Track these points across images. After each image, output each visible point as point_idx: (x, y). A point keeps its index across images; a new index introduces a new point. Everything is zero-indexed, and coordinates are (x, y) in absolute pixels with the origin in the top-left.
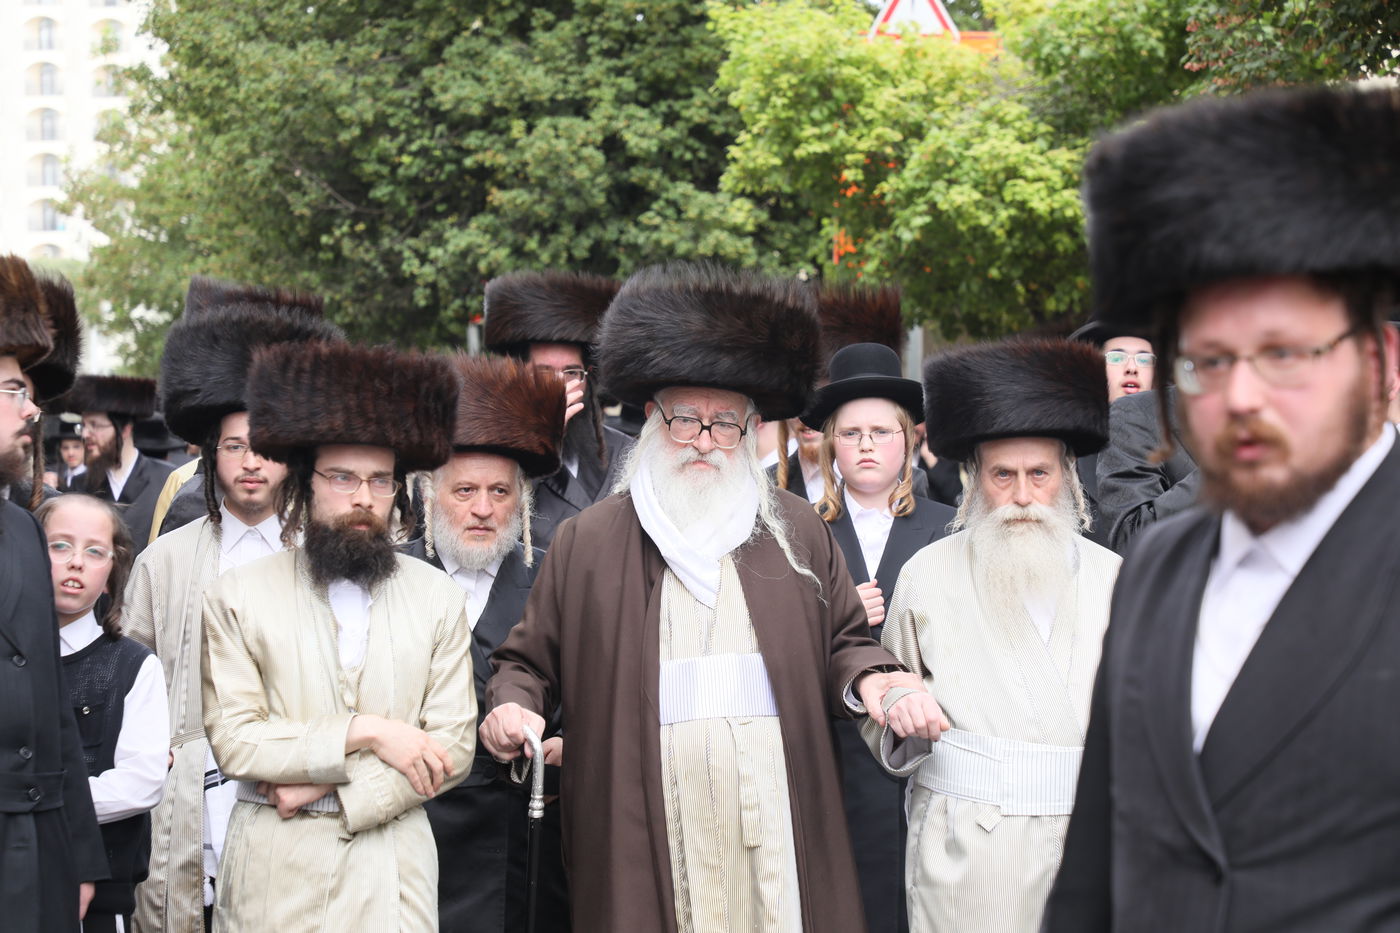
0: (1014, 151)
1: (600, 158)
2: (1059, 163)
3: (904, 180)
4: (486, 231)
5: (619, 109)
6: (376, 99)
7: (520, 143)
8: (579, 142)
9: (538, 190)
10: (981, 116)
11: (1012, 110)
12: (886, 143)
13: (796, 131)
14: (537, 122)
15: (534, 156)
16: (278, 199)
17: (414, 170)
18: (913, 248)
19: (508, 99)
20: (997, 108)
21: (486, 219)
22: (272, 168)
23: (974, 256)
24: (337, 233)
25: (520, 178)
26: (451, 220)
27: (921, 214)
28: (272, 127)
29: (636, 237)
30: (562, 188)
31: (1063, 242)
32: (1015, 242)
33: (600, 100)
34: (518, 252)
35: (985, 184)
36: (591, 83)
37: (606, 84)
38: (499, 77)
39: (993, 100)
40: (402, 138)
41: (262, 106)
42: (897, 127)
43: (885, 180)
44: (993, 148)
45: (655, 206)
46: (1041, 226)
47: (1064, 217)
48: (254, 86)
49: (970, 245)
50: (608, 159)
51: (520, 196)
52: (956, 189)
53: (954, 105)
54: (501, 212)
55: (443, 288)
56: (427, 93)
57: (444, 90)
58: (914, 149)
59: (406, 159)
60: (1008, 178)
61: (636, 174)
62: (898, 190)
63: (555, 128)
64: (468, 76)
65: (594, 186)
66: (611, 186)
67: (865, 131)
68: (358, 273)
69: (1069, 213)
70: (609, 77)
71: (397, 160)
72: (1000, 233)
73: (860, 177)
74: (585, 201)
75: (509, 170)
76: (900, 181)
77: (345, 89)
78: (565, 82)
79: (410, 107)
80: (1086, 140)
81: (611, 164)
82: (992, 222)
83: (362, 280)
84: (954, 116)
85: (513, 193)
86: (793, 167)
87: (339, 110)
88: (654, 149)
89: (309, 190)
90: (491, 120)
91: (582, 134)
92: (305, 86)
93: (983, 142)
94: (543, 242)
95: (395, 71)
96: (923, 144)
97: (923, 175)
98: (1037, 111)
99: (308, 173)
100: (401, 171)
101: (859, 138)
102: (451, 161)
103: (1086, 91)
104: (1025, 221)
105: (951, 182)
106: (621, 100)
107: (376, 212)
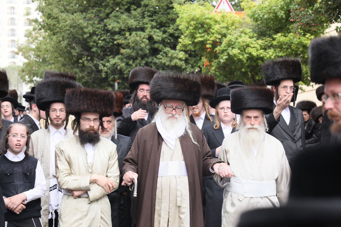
0: (248, 40)
1: (147, 41)
2: (259, 43)
3: (221, 47)
4: (119, 59)
5: (152, 30)
6: (93, 27)
7: (128, 38)
8: (142, 38)
9: (132, 49)
10: (240, 32)
11: (248, 31)
12: (217, 38)
13: (195, 35)
14: (132, 33)
15: (131, 41)
16: (69, 51)
17: (102, 44)
18: (223, 64)
19: (125, 27)
20: (244, 30)
21: (120, 56)
22: (68, 44)
23: (238, 66)
24: (83, 59)
25: (128, 46)
26: (111, 56)
27: (225, 56)
28: (68, 34)
29: (156, 61)
30: (138, 49)
31: (260, 62)
32: (248, 63)
33: (147, 27)
34: (127, 64)
35: (241, 48)
36: (145, 23)
37: (149, 24)
38: (123, 22)
39: (243, 28)
40: (99, 36)
41: (65, 28)
42: (220, 35)
43: (217, 47)
44: (243, 40)
45: (161, 53)
46: (255, 59)
47: (260, 57)
48: (63, 24)
49: (237, 63)
50: (149, 42)
51: (128, 51)
52: (234, 50)
53: (234, 29)
54: (123, 55)
55: (109, 73)
56: (105, 25)
57: (110, 25)
58: (224, 40)
59: (100, 42)
60: (247, 47)
61: (156, 46)
62: (220, 50)
63: (136, 34)
64: (115, 21)
65: (146, 48)
66: (150, 48)
67: (212, 35)
68: (88, 69)
69: (262, 56)
70: (150, 22)
71: (98, 42)
72: (245, 60)
73: (211, 47)
74: (144, 52)
75: (125, 44)
77: (85, 24)
78: (139, 23)
79: (101, 29)
80: (266, 38)
81: (150, 43)
82: (243, 58)
83: (89, 71)
84: (234, 32)
85: (126, 50)
86: (194, 44)
87: (84, 30)
88: (161, 39)
89: (76, 49)
90: (121, 32)
91: (143, 36)
92: (76, 24)
93: (241, 38)
94: (133, 62)
95: (98, 20)
96: (226, 39)
97: (226, 46)
98: (254, 31)
99: (76, 45)
100: (99, 45)
101: (211, 37)
102: (111, 42)
103: (266, 26)
104: (251, 57)
105: (233, 48)
106: (152, 27)
107: (93, 54)
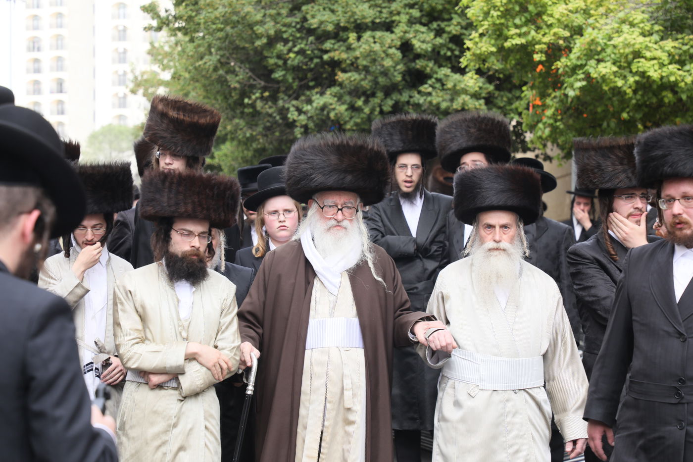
0: (639, 41)
1: (399, 54)
2: (667, 48)
3: (570, 60)
4: (335, 96)
5: (411, 27)
6: (277, 23)
7: (353, 46)
8: (387, 46)
9: (364, 73)
10: (619, 21)
11: (638, 17)
12: (560, 38)
13: (505, 32)
14: (363, 34)
15: (361, 53)
16: (223, 79)
17: (296, 62)
18: (575, 100)
19: (348, 22)
20: (629, 15)
21: (335, 89)
22: (219, 61)
23: (613, 105)
24: (253, 97)
25: (354, 66)
26: (316, 90)
27: (580, 80)
28: (219, 39)
29: (419, 100)
30: (378, 71)
31: (668, 97)
32: (638, 97)
33: (400, 22)
34: (352, 108)
35: (620, 62)
36: (395, 12)
37: (404, 13)
38: (344, 10)
39: (627, 11)
40: (290, 44)
41: (214, 27)
42: (567, 29)
43: (559, 60)
44: (626, 39)
45: (430, 82)
46: (655, 87)
47: (669, 81)
48: (208, 15)
49: (610, 99)
50: (404, 56)
51: (354, 76)
52: (602, 65)
53: (602, 15)
54: (344, 85)
55: (311, 128)
56: (305, 19)
57: (313, 17)
58: (577, 41)
59: (292, 55)
60: (634, 59)
61: (419, 64)
62: (567, 66)
63: (374, 37)
64: (327, 9)
65: (395, 71)
66: (405, 71)
67: (547, 31)
68: (266, 120)
69: (672, 79)
70: (405, 9)
71: (287, 57)
72: (629, 91)
73: (544, 59)
74: (390, 79)
75: (348, 62)
76: (568, 60)
77: (259, 17)
78: (381, 12)
79: (295, 27)
80: (684, 35)
81: (406, 59)
82: (624, 85)
83: (268, 124)
84: (602, 21)
85: (349, 74)
86: (504, 53)
87: (255, 28)
88: (430, 49)
89: (239, 74)
90: (338, 34)
91: (389, 41)
92: (237, 16)
93: (619, 36)
94: (366, 102)
95: (287, 7)
96: (583, 38)
97: (582, 56)
98: (654, 19)
99: (239, 64)
100: (289, 62)
101: (544, 35)
102: (317, 57)
103: (684, 6)
104: (644, 83)
105: (599, 61)
106: (411, 22)
107: (276, 86)
